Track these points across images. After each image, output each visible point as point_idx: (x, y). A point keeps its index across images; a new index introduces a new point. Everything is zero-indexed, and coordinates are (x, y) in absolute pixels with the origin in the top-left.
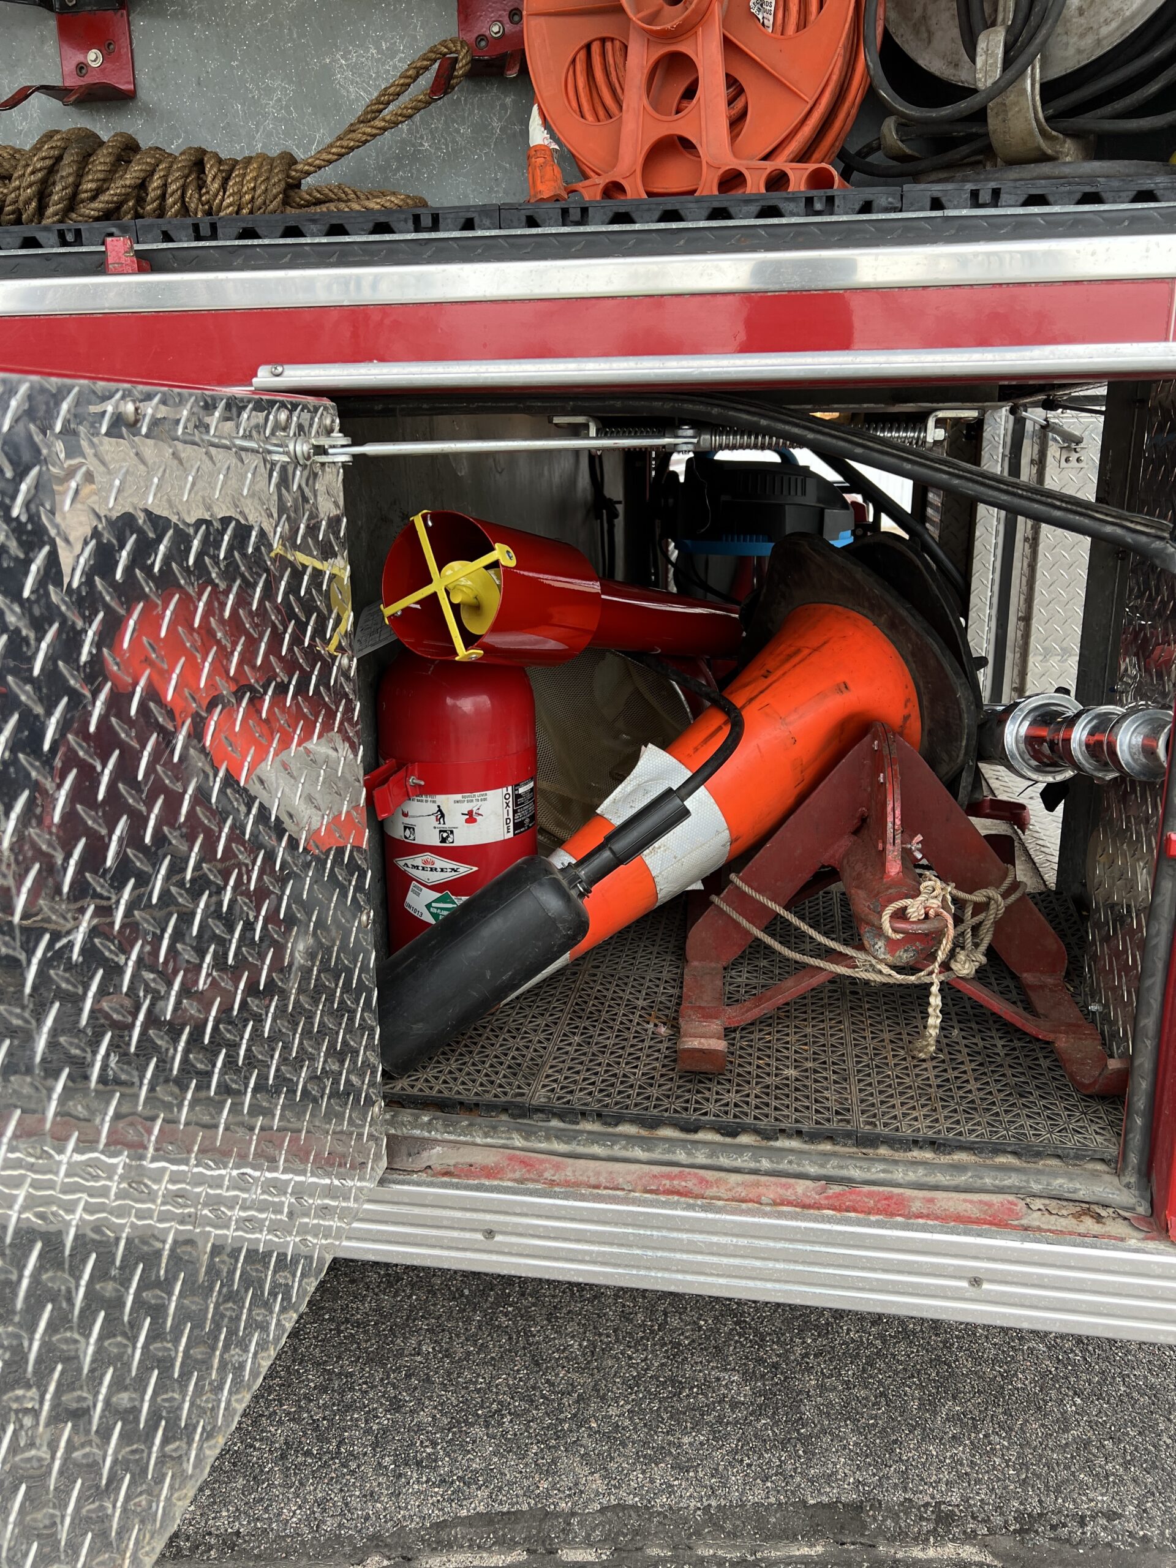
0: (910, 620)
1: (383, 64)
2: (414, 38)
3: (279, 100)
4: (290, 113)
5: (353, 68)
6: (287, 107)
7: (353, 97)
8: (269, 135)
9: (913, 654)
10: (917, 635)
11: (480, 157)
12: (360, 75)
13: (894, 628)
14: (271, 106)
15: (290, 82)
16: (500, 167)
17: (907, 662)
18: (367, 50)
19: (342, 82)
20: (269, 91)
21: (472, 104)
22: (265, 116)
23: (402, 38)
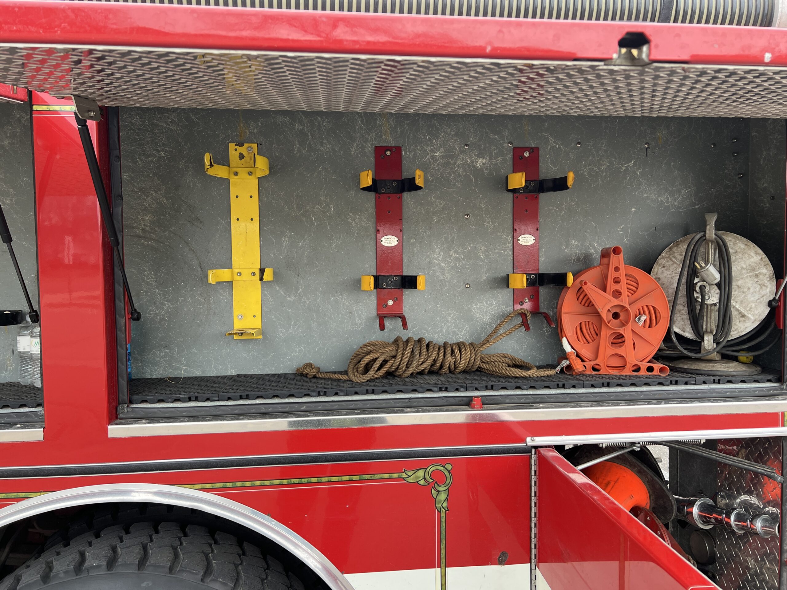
0: (648, 471)
1: (488, 308)
2: (499, 301)
3: (453, 317)
4: (456, 321)
5: (479, 309)
6: (455, 319)
7: (478, 317)
8: (449, 327)
9: (648, 482)
10: (651, 476)
11: (519, 335)
12: (480, 311)
13: (640, 472)
14: (450, 319)
15: (457, 312)
16: (525, 338)
17: (645, 484)
18: (483, 303)
19: (474, 312)
20: (450, 314)
21: (517, 320)
22: (447, 322)
23: (495, 301)
